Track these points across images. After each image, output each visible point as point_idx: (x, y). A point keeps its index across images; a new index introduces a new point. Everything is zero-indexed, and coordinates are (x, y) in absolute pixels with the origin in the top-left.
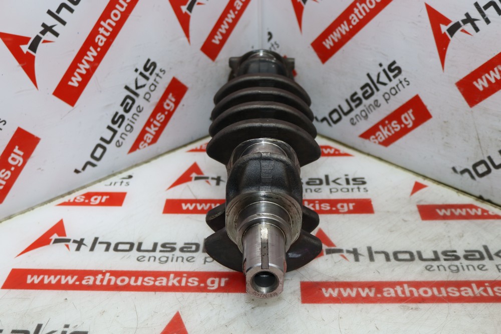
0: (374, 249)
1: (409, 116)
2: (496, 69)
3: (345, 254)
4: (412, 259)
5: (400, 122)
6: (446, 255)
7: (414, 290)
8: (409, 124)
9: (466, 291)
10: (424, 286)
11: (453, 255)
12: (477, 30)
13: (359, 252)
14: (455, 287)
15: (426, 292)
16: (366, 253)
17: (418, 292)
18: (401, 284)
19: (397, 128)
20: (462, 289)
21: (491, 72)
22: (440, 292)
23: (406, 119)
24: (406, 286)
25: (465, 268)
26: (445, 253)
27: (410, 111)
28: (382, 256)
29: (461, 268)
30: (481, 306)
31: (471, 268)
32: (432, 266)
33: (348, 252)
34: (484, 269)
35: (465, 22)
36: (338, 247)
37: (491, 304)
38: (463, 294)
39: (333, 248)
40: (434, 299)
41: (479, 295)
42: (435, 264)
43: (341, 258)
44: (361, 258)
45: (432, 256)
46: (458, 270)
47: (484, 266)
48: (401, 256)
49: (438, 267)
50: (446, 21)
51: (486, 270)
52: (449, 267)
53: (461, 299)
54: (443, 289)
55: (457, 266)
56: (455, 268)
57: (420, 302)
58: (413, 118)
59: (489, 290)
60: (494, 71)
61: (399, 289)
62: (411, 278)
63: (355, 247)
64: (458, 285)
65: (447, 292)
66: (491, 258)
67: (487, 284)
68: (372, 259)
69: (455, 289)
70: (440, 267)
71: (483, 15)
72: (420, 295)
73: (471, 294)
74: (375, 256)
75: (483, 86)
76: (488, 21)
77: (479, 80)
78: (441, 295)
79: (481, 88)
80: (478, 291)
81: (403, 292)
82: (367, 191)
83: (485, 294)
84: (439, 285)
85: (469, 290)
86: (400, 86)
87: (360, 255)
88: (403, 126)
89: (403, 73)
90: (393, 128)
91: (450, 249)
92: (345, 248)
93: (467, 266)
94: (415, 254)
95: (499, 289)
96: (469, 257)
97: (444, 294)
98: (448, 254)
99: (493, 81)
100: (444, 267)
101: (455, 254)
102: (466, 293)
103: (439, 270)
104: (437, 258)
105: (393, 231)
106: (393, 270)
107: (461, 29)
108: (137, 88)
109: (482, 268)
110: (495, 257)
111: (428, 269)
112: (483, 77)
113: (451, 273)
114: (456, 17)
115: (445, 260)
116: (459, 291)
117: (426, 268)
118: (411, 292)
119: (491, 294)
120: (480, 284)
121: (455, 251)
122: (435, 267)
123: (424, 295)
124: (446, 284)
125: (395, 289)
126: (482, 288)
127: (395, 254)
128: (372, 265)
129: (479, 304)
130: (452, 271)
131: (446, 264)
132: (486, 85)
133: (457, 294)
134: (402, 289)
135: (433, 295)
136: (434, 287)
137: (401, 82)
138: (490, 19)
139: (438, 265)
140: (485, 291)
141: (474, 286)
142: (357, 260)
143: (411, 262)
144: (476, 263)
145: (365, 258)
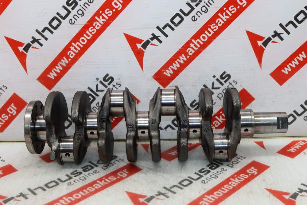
0: (32, 188)
1: (12, 108)
2: (58, 64)
3: (17, 198)
4: (57, 184)
5: (7, 114)
6: (74, 174)
8: (14, 113)
9: (97, 186)
10: (75, 194)
11: (78, 173)
12: (41, 45)
13: (24, 193)
14: (90, 186)
15: (77, 196)
16: (29, 193)
17: (73, 198)
18: (61, 198)
19: (6, 118)
20: (94, 186)
21: (56, 67)
22: (84, 192)
23: (11, 110)
24: (64, 198)
25: (88, 176)
26: (72, 174)
27: (12, 105)
28: (40, 190)
29: (86, 177)
30: (109, 189)
31: (91, 174)
32: (71, 183)
33: (17, 196)
34: (97, 172)
35: (33, 42)
36: (9, 197)
37: (113, 186)
38: (96, 188)
39: (7, 199)
40: (83, 198)
41: (104, 185)
42: (71, 181)
43: (16, 202)
44: (27, 196)
45: (67, 178)
46: (85, 179)
47: (96, 171)
48: (50, 185)
49: (74, 181)
50: (21, 44)
51: (98, 172)
52: (80, 179)
53: (97, 191)
54: (84, 190)
55: (83, 177)
56: (83, 178)
57: (78, 202)
59: (107, 180)
60: (58, 66)
61: (61, 201)
62: (65, 193)
63: (20, 192)
64: (91, 184)
65: (88, 191)
67: (104, 178)
68: (35, 194)
69: (91, 187)
72: (75, 199)
73: (100, 186)
74: (35, 191)
75: (54, 76)
76: (46, 39)
77: (51, 73)
78: (86, 194)
79: (53, 78)
80: (103, 183)
81: (66, 202)
82: (4, 161)
83: (107, 183)
84: (81, 189)
85: (98, 185)
87: (26, 195)
88: (10, 115)
90: (4, 119)
92: (14, 196)
93: (88, 174)
94: (57, 181)
95: (111, 178)
96: (86, 170)
97: (87, 192)
98: (75, 173)
99: (59, 71)
100: (77, 180)
102: (98, 187)
103: (76, 183)
104: (70, 178)
105: (36, 175)
106: (52, 193)
109: (96, 172)
110: (98, 165)
111: (70, 184)
112: (53, 71)
113: (83, 181)
114: (26, 41)
115: (75, 176)
116: (94, 187)
117: (68, 184)
118: (69, 199)
119: (109, 181)
120: (101, 179)
122: (73, 182)
123: (78, 198)
124: (85, 187)
125: (60, 202)
126: (103, 181)
127: (46, 185)
128: (38, 197)
129: (108, 188)
130: (83, 180)
131: (77, 178)
133: (94, 189)
135: (82, 196)
136: (80, 191)
138: (47, 37)
139: (74, 180)
140: (105, 181)
141: (98, 181)
142: (26, 198)
143: (58, 186)
144: (91, 171)
145: (30, 195)
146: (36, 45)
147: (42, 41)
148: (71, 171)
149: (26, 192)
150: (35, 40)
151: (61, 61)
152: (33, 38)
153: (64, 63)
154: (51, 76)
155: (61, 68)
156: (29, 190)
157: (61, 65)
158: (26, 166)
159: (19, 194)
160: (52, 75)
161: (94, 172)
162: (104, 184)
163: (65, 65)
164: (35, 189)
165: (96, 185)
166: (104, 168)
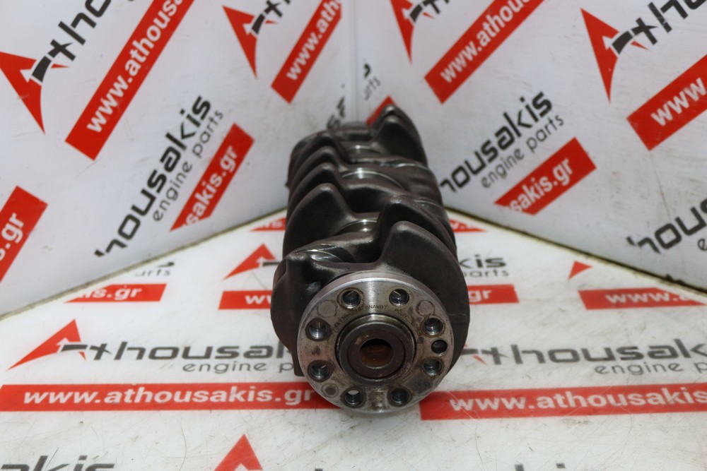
0: (521, 348)
1: (565, 169)
2: (682, 94)
3: (481, 356)
4: (576, 358)
5: (552, 179)
6: (623, 353)
7: (581, 398)
8: (564, 180)
9: (655, 398)
10: (594, 393)
11: (633, 353)
12: (653, 40)
13: (500, 351)
14: (639, 393)
15: (597, 401)
16: (510, 354)
17: (587, 401)
18: (562, 391)
19: (547, 187)
20: (649, 395)
21: (676, 99)
22: (617, 400)
23: (560, 174)
24: (569, 394)
25: (651, 368)
26: (621, 350)
27: (566, 162)
28: (534, 357)
29: (645, 369)
30: (678, 417)
31: (659, 368)
32: (604, 368)
33: (485, 352)
34: (677, 369)
35: (637, 31)
36: (470, 346)
37: (691, 413)
38: (651, 401)
40: (609, 410)
41: (672, 403)
42: (609, 365)
43: (475, 361)
44: (502, 359)
45: (604, 355)
46: (641, 372)
47: (677, 365)
48: (559, 356)
49: (613, 368)
50: (611, 32)
51: (681, 370)
52: (629, 368)
53: (647, 409)
54: (621, 397)
55: (639, 367)
56: (638, 369)
57: (590, 414)
58: (570, 171)
59: (687, 395)
60: (679, 97)
61: (559, 398)
62: (576, 383)
63: (495, 345)
64: (643, 390)
65: (628, 400)
66: (686, 355)
67: (683, 388)
68: (518, 359)
69: (639, 396)
70: (616, 369)
71: (661, 20)
72: (589, 405)
73: (662, 401)
74: (523, 357)
75: (666, 119)
76: (668, 28)
77: (660, 111)
78: (619, 405)
79: (662, 122)
80: (672, 398)
81: (566, 402)
82: (508, 275)
83: (681, 401)
84: (615, 391)
85: (659, 397)
86: (550, 127)
87: (502, 355)
88: (556, 183)
89: (554, 108)
90: (542, 188)
91: (628, 345)
92: (479, 348)
93: (654, 366)
94: (580, 352)
95: (700, 394)
96: (657, 355)
97: (624, 403)
98: (627, 351)
99: (679, 110)
100: (622, 369)
101: (635, 351)
102: (655, 401)
103: (615, 372)
104: (610, 357)
105: (547, 324)
106: (550, 374)
107: (631, 41)
108: (184, 137)
109: (675, 367)
110: (692, 354)
111: (600, 371)
112: (665, 107)
113: (631, 376)
114: (623, 25)
115: (622, 359)
116: (645, 398)
117: (596, 370)
118: (577, 401)
119: (690, 400)
120: (673, 388)
121: (636, 348)
122: (609, 369)
123: (595, 405)
124: (627, 390)
125: (554, 398)
126: (676, 394)
127: (552, 354)
128: (520, 368)
129: (674, 414)
130: (633, 373)
131: (625, 364)
132: (669, 117)
133: (642, 402)
134: (563, 397)
135: (609, 405)
136: (610, 394)
137: (551, 122)
138: (671, 24)
139: (613, 365)
140: (682, 397)
141: (665, 391)
142: (498, 362)
143: (574, 363)
144: (666, 362)
145: (508, 360)
146: (642, 38)
147: (658, 32)
148: (622, 344)
149: (506, 350)
150: (642, 28)
151: (688, 86)
152: (639, 21)
153: (695, 92)
154: (659, 117)
155: (686, 105)
156: (515, 349)
157: (687, 96)
158: (538, 300)
159: (489, 349)
160: (661, 117)
161: (669, 367)
162: (674, 400)
163: (696, 98)
164: (525, 352)
165: (654, 396)
166: (700, 366)
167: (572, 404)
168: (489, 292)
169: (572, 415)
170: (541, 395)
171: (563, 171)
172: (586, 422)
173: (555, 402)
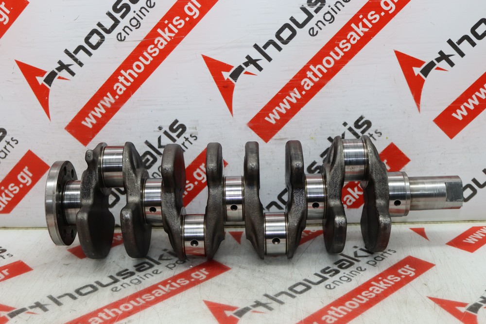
146: (64, 73)
147: (75, 67)
148: (117, 271)
149: (45, 301)
150: (62, 66)
151: (102, 99)
152: (60, 62)
153: (108, 102)
154: (87, 123)
155: (104, 111)
156: (51, 298)
157: (103, 105)
158: (45, 264)
159: (33, 304)
160: (89, 122)
161: (153, 272)
162: (170, 290)
163: (109, 105)
164: (60, 297)
165: (156, 292)
166: (169, 266)
167: (113, 315)
168: (7, 270)
169: (117, 321)
170: (90, 318)
171: (25, 176)
172: (129, 321)
173: (101, 318)
